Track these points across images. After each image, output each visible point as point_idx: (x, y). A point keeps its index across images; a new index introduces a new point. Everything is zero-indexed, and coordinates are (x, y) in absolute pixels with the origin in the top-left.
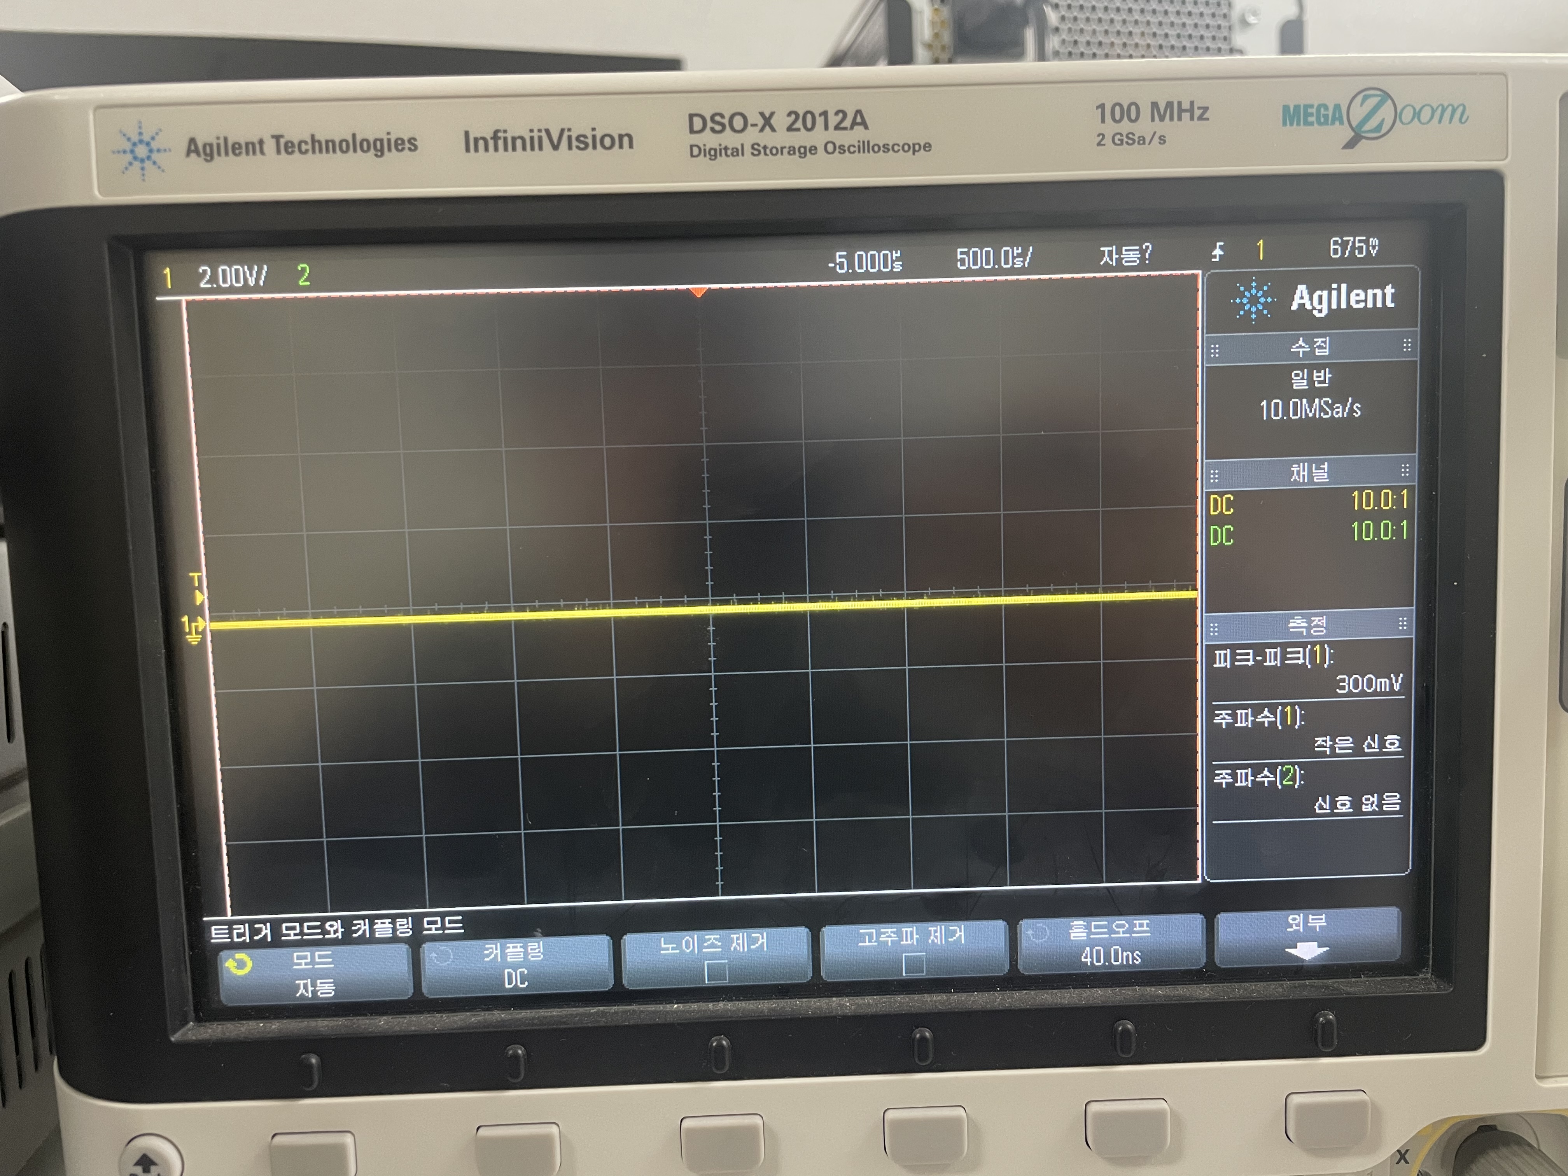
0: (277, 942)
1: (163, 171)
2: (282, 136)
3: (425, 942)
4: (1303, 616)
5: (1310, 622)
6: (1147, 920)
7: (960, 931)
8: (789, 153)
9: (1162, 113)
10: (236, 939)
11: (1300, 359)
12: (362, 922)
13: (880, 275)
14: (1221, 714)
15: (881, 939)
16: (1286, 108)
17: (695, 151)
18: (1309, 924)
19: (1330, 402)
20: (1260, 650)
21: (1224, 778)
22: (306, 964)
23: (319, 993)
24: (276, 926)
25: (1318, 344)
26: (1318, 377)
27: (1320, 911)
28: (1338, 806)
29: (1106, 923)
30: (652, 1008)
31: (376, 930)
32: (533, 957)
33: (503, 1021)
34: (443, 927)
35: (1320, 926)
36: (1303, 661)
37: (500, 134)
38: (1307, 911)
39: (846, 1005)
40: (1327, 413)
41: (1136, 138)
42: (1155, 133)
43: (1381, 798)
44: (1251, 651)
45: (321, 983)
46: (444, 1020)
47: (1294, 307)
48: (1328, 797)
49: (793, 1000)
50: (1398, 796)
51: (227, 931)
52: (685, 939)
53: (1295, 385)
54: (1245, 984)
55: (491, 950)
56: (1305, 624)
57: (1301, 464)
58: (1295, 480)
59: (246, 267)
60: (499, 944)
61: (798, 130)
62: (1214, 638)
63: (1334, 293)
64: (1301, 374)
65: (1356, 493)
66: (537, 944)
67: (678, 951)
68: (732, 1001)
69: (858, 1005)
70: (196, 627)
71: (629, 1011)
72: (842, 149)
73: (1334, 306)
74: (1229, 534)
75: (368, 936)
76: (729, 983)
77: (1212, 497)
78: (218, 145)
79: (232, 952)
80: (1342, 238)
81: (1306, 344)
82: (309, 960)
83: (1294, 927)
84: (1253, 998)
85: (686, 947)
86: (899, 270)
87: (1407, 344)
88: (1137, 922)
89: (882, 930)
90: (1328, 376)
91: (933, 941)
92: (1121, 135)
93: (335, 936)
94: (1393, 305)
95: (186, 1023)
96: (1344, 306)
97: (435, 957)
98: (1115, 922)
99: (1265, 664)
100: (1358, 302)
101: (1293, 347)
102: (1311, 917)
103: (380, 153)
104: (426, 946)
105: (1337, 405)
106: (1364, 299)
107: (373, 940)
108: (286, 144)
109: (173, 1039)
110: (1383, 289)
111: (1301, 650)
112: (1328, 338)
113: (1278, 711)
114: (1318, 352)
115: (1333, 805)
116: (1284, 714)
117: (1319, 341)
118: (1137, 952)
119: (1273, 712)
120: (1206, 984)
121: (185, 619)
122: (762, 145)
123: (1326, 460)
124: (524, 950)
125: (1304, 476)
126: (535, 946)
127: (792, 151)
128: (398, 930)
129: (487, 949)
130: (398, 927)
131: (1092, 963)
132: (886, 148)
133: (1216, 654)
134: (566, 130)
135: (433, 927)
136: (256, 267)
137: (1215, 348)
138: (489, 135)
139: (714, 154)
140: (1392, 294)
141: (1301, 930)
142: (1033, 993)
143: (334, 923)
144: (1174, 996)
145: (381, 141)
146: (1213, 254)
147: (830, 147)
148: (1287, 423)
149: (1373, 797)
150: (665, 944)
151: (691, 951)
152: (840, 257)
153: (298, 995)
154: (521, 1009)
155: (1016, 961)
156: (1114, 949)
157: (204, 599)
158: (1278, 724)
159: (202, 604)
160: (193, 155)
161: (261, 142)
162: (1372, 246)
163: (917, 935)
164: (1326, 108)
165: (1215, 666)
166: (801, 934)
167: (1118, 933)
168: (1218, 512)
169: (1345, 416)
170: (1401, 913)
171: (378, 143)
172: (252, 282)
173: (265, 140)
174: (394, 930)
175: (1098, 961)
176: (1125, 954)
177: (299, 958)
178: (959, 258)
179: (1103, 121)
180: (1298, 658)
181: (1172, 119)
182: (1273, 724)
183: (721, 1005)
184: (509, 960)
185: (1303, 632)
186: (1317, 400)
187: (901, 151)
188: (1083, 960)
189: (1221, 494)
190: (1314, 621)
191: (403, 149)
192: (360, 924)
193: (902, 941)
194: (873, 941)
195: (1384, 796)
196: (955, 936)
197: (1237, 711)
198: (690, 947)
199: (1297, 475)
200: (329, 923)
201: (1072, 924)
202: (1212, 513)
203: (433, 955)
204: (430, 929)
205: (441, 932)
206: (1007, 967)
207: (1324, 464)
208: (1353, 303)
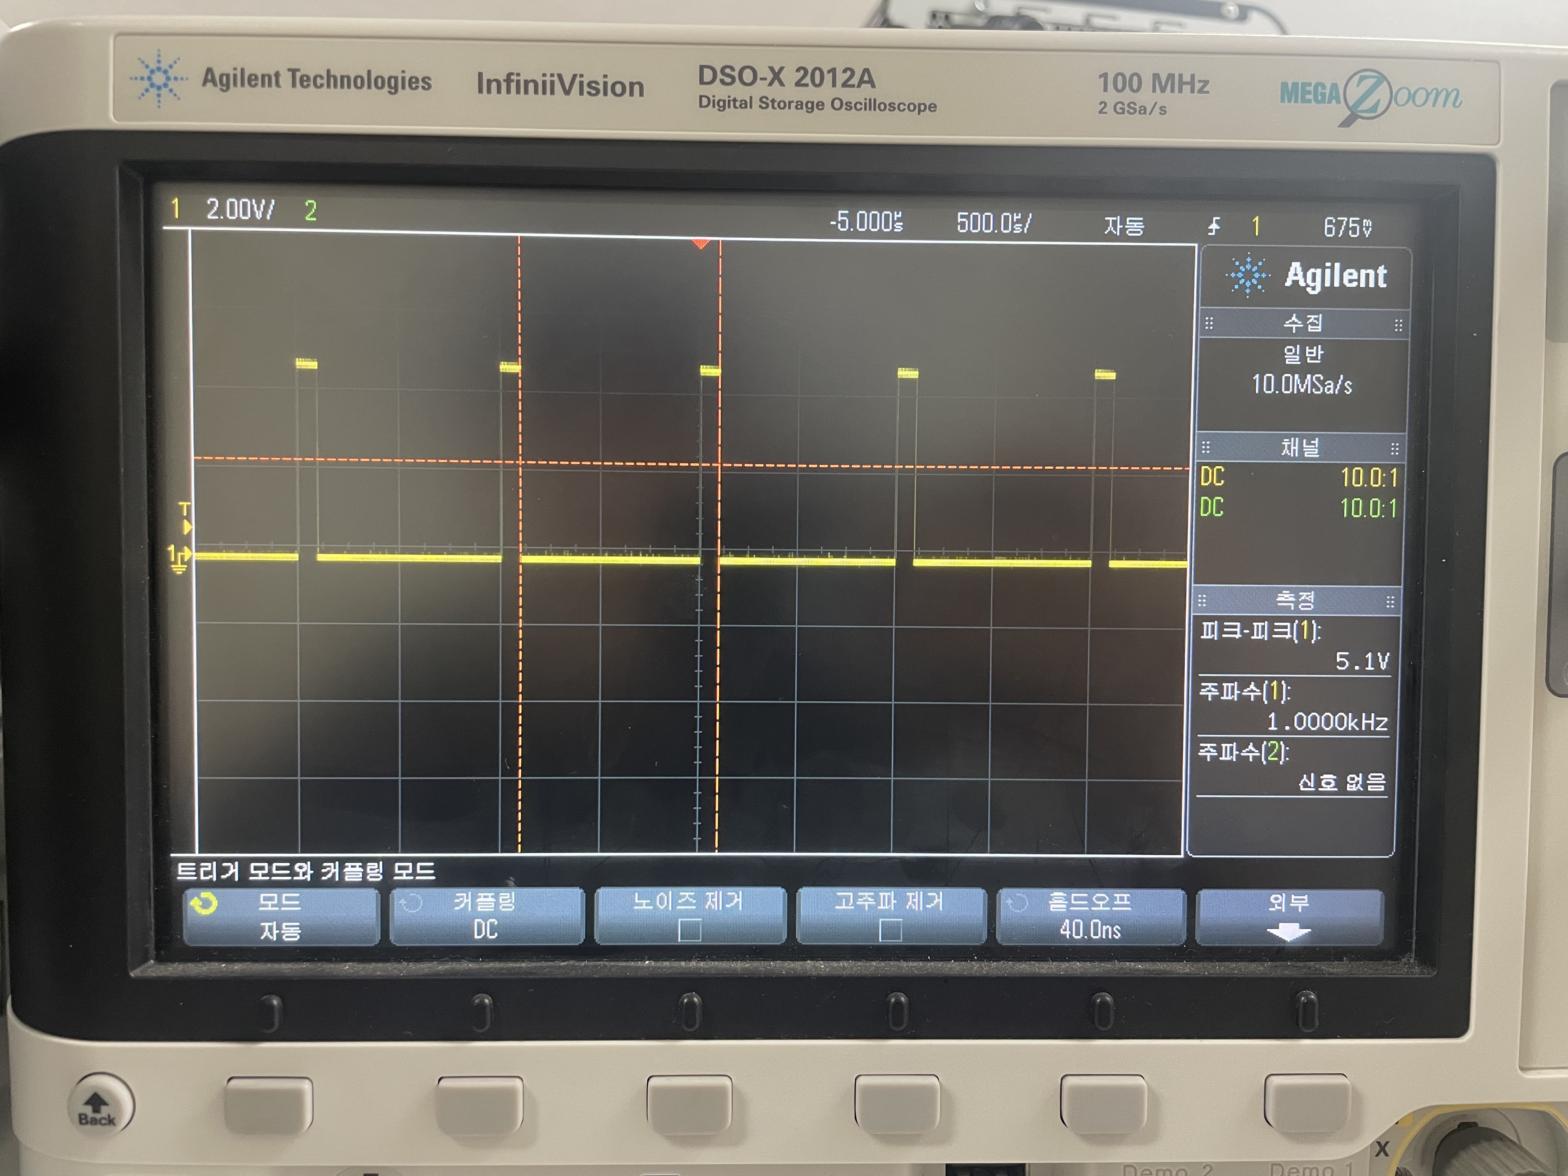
0: (244, 882)
1: (179, 99)
2: (298, 70)
3: (395, 888)
4: (1292, 591)
5: (1298, 597)
6: (1128, 893)
7: (939, 898)
8: (796, 107)
9: (1163, 84)
10: (202, 878)
11: (1294, 335)
12: (332, 864)
13: (880, 235)
14: (1208, 686)
15: (858, 903)
16: (1284, 85)
17: (705, 102)
18: (1291, 905)
19: (1322, 378)
20: (1247, 623)
21: (1209, 752)
22: (273, 906)
23: (284, 937)
24: (244, 865)
25: (1311, 321)
26: (1310, 353)
27: (1303, 892)
28: (1323, 785)
29: (1086, 895)
30: (622, 963)
31: (346, 873)
32: (504, 907)
33: (470, 969)
34: (414, 873)
35: (1303, 907)
36: (1291, 636)
37: (512, 77)
38: (1290, 891)
39: (822, 967)
40: (1318, 389)
41: (1137, 107)
42: (1156, 103)
43: (1365, 778)
44: (1238, 624)
45: (286, 926)
46: (411, 967)
47: (1288, 283)
48: (1312, 774)
49: (767, 962)
50: (1383, 777)
51: (194, 869)
52: (660, 895)
53: (1287, 360)
54: (1226, 962)
55: (462, 899)
56: (1292, 599)
57: (1292, 439)
58: (1286, 454)
59: (254, 201)
60: (470, 893)
61: (807, 85)
62: (1203, 610)
63: (1328, 271)
64: (1294, 350)
65: (1346, 470)
66: (508, 894)
67: (652, 908)
68: (705, 959)
69: (833, 968)
70: (182, 557)
71: (600, 965)
72: (849, 106)
73: (1327, 284)
74: (1219, 507)
75: (337, 879)
76: (702, 942)
77: (1203, 468)
78: (235, 76)
79: (199, 890)
80: (1336, 219)
81: (1300, 320)
82: (276, 902)
83: (1277, 907)
84: (1234, 974)
85: (660, 904)
86: (900, 230)
87: (1399, 325)
88: (1118, 896)
89: (860, 894)
90: (1320, 352)
91: (911, 907)
92: (1123, 104)
93: (304, 878)
94: (1385, 286)
95: (146, 960)
96: (1337, 284)
97: (405, 905)
98: (1095, 894)
99: (1252, 637)
100: (1351, 281)
101: (1287, 322)
103: (394, 90)
104: (396, 892)
105: (1329, 382)
106: (1356, 278)
107: (341, 884)
108: (302, 77)
109: (132, 975)
110: (1376, 269)
111: (1288, 624)
112: (1321, 315)
113: (1265, 685)
114: (1311, 329)
115: (1318, 783)
116: (1270, 689)
117: (1312, 318)
118: (1117, 927)
119: (1259, 686)
120: (1186, 960)
121: (172, 548)
122: (770, 99)
123: (1317, 436)
124: (495, 900)
125: (1294, 450)
126: (507, 896)
127: (799, 105)
128: (368, 874)
129: (458, 898)
130: (369, 871)
131: (1071, 936)
132: (892, 107)
133: (1203, 625)
134: (578, 76)
135: (404, 872)
136: (263, 201)
137: (1209, 321)
138: (502, 77)
139: (723, 105)
140: (1385, 274)
141: (1283, 911)
142: (1010, 963)
143: (303, 864)
144: (1154, 971)
145: (396, 78)
146: (1209, 228)
147: (837, 104)
148: (1279, 398)
149: (1358, 777)
150: (639, 899)
151: (665, 908)
152: (842, 215)
153: (262, 938)
155: (995, 929)
156: (1094, 923)
157: (192, 529)
158: (1264, 699)
159: (190, 533)
160: (209, 85)
161: (277, 75)
162: (1366, 227)
163: (895, 900)
164: (1324, 87)
165: (1202, 637)
166: (778, 894)
167: (1099, 906)
168: (1209, 483)
169: (1336, 393)
170: (1384, 896)
171: (393, 81)
172: (259, 215)
173: (281, 72)
174: (365, 874)
175: (1078, 934)
176: (1104, 928)
177: (265, 899)
178: (959, 222)
179: (1105, 90)
180: (1286, 633)
181: (1172, 91)
182: (1259, 699)
183: (693, 964)
184: (479, 909)
185: (1290, 606)
186: (1309, 376)
187: (907, 109)
188: (1062, 932)
189: (1212, 465)
190: (1302, 596)
191: (417, 87)
192: (330, 867)
193: (880, 905)
194: (850, 904)
195: (1369, 777)
196: (933, 903)
197: (1223, 684)
198: (664, 904)
199: (1288, 449)
200: (298, 865)
201: (1051, 895)
202: (1203, 484)
203: (403, 902)
204: (401, 875)
205: (412, 878)
206: (985, 937)
207: (1315, 440)
208: (1346, 282)
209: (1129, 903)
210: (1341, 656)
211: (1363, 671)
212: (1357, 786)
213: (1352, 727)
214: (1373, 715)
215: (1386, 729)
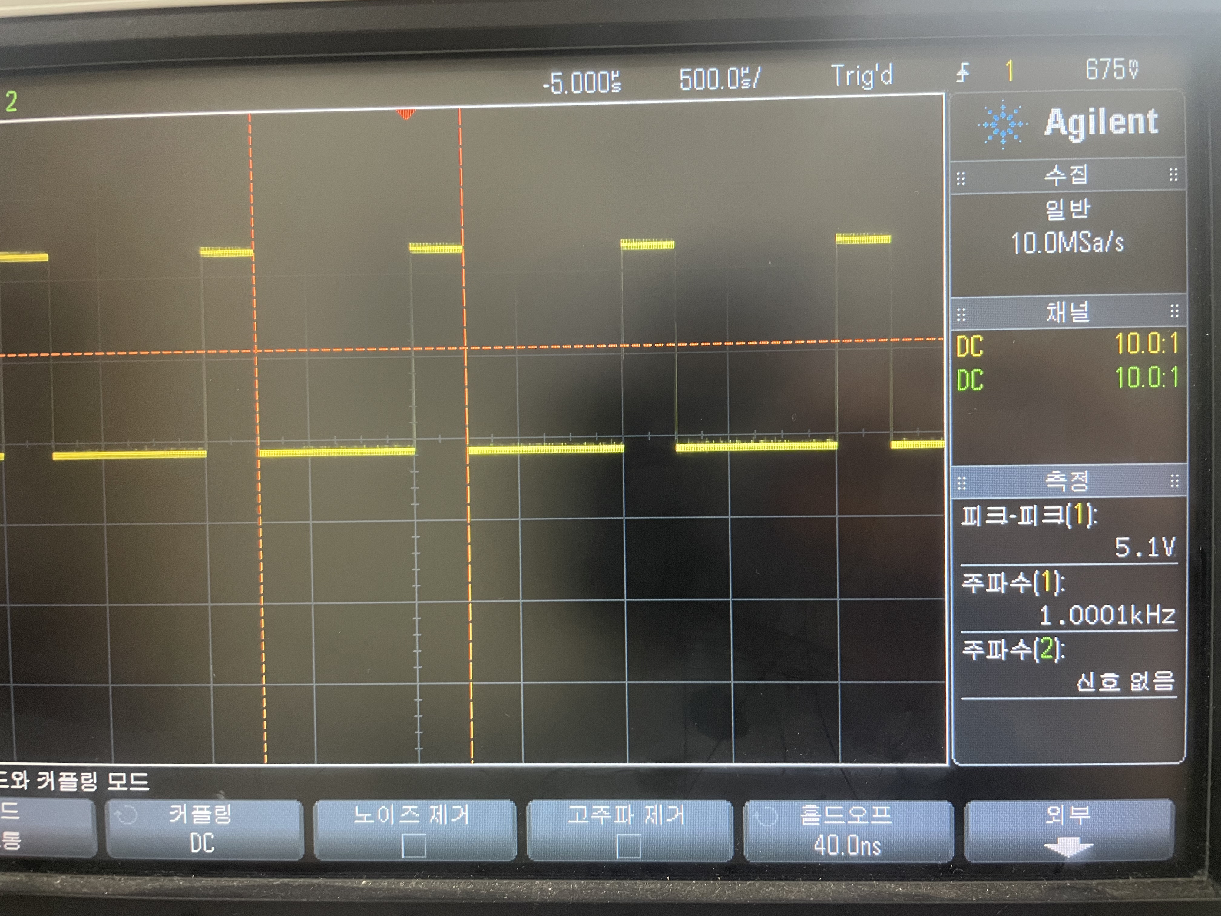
3: (109, 799)
4: (1062, 471)
6: (889, 806)
7: (680, 811)
11: (1056, 188)
12: (47, 774)
13: (597, 96)
14: (971, 578)
15: (592, 817)
18: (1071, 817)
19: (1089, 236)
20: (1013, 507)
21: (975, 650)
25: (1075, 172)
26: (1075, 208)
27: (1081, 802)
28: (1104, 684)
29: (842, 807)
30: (338, 882)
31: (61, 783)
32: (219, 820)
33: (179, 888)
34: (128, 784)
35: (1083, 819)
36: (1063, 521)
38: (1069, 802)
39: (548, 889)
40: (1086, 247)
43: (1152, 677)
44: (1004, 508)
45: (7, 836)
47: (1048, 132)
48: (1092, 673)
49: (491, 881)
50: (1172, 674)
52: (381, 809)
53: (1050, 216)
54: (998, 882)
56: (1064, 480)
57: (1058, 303)
58: (1052, 320)
60: (185, 805)
62: (963, 493)
63: (1092, 118)
64: (1056, 204)
65: (1120, 335)
66: (224, 807)
67: (373, 821)
68: (427, 878)
69: (561, 891)
73: (1092, 131)
74: (979, 380)
75: (53, 789)
76: (427, 859)
77: (959, 337)
80: (1098, 60)
81: (1062, 172)
83: (1054, 820)
84: (1005, 900)
85: (381, 818)
86: (617, 91)
87: (1174, 174)
88: (876, 808)
89: (594, 807)
90: (1086, 206)
91: (649, 821)
93: (21, 787)
94: (1156, 131)
96: (1102, 131)
97: (120, 816)
98: (852, 807)
99: (1020, 523)
100: (1118, 127)
101: (1048, 175)
102: (1073, 808)
104: (112, 804)
105: (1097, 239)
106: (1124, 124)
107: (58, 794)
110: (1145, 113)
111: (1060, 508)
112: (1085, 166)
113: (1035, 575)
114: (1075, 181)
115: (1098, 683)
116: (1042, 580)
117: (1076, 168)
118: (877, 842)
119: (1029, 577)
120: (953, 880)
123: (1086, 299)
124: (210, 813)
125: (1061, 315)
126: (222, 808)
128: (82, 784)
129: (173, 810)
130: (83, 781)
131: (826, 852)
133: (964, 511)
135: (118, 783)
137: (961, 176)
140: (1155, 119)
141: (1062, 824)
142: (757, 884)
143: (20, 773)
144: (915, 895)
146: (957, 74)
148: (1041, 259)
149: (1144, 675)
150: (359, 813)
151: (387, 822)
152: (556, 77)
154: (201, 876)
155: (742, 847)
156: (851, 838)
158: (1035, 591)
162: (1132, 68)
163: (632, 813)
165: (963, 524)
166: (506, 807)
167: (856, 819)
168: (966, 354)
169: (1107, 251)
170: (1174, 806)
174: (79, 784)
175: (834, 850)
176: (863, 844)
178: (682, 79)
180: (1058, 518)
182: (1029, 590)
183: (413, 883)
185: (1062, 488)
186: (1075, 233)
188: (816, 848)
189: (969, 334)
190: (1074, 476)
192: (45, 776)
193: (617, 820)
194: (584, 818)
195: (1156, 675)
196: (674, 817)
197: (989, 575)
198: (386, 818)
199: (1054, 314)
200: (15, 773)
201: (804, 807)
202: (959, 355)
203: (118, 813)
204: (115, 786)
205: (126, 789)
206: (731, 854)
207: (1084, 303)
208: (1112, 128)
209: (889, 816)
210: (1121, 542)
211: (1145, 558)
212: (1142, 685)
213: (1135, 620)
214: (1158, 606)
215: (1173, 622)
